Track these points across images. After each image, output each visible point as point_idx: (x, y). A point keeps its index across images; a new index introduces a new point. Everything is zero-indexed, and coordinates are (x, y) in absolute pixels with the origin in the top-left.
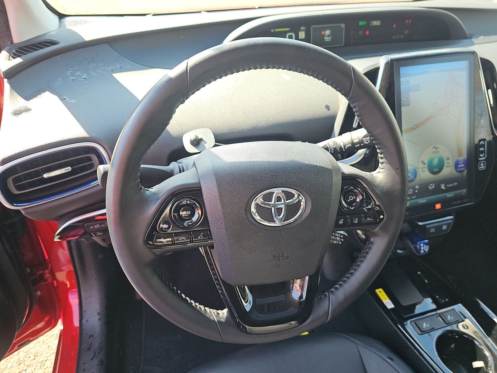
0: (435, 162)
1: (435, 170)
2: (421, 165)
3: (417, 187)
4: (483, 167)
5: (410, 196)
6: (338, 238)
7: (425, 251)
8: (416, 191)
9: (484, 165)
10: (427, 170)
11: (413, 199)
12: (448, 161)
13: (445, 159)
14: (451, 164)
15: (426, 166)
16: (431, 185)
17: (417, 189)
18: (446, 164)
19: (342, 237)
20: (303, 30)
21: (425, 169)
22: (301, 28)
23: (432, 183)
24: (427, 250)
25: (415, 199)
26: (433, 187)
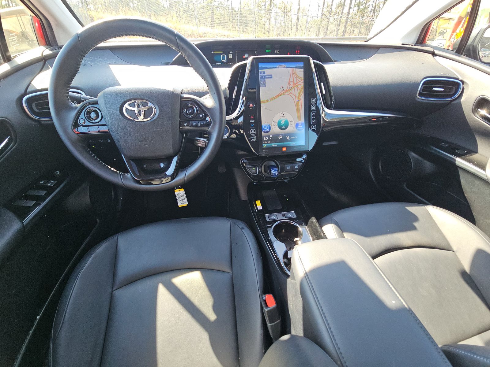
0: (283, 122)
1: (282, 127)
2: (273, 123)
3: (271, 136)
4: (314, 129)
5: (267, 141)
6: (202, 143)
7: (275, 175)
8: (271, 139)
9: (315, 128)
10: (277, 127)
11: (268, 143)
12: (291, 123)
13: (289, 122)
14: (293, 124)
15: (277, 124)
16: (280, 136)
17: (271, 138)
18: (290, 125)
19: (204, 142)
20: (231, 53)
21: (275, 126)
22: (230, 52)
23: (281, 135)
24: (276, 174)
25: (269, 143)
26: (281, 138)
